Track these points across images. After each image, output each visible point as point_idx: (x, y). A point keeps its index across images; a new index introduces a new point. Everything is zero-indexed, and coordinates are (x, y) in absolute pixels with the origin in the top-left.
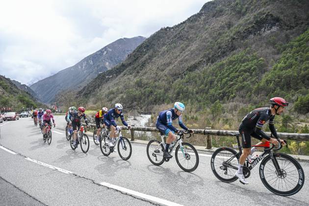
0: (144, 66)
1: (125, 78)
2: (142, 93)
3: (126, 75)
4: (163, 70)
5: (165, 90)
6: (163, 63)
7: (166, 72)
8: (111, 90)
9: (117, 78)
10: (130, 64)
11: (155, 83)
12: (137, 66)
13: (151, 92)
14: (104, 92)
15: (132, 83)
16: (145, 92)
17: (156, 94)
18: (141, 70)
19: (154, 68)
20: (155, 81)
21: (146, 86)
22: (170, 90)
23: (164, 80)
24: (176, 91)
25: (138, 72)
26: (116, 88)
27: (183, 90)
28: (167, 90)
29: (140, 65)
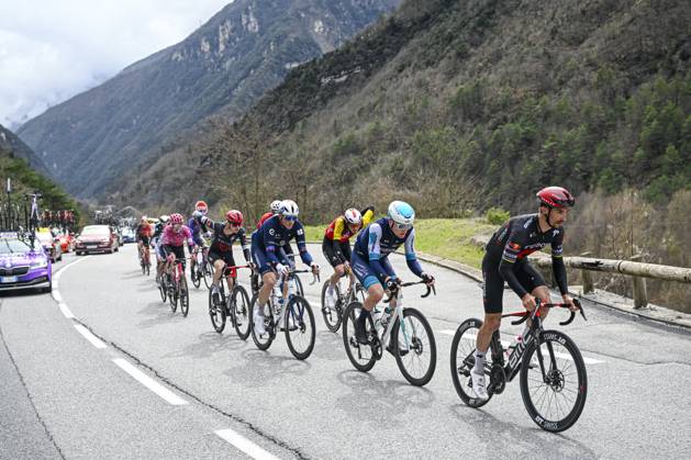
0: (487, 26)
1: (406, 82)
2: (482, 144)
3: (408, 71)
4: (576, 41)
5: (592, 130)
6: (577, 9)
7: (594, 47)
8: (345, 135)
9: (370, 86)
10: (424, 22)
11: (545, 98)
12: (459, 29)
13: (528, 141)
14: (316, 148)
15: (438, 104)
16: (498, 140)
17: (551, 151)
18: (475, 45)
19: (537, 34)
20: (543, 91)
21: (500, 115)
22: (614, 127)
23: (584, 83)
24: (645, 133)
25: (462, 55)
26: (368, 126)
27: (677, 128)
28: (599, 131)
29: (472, 24)
